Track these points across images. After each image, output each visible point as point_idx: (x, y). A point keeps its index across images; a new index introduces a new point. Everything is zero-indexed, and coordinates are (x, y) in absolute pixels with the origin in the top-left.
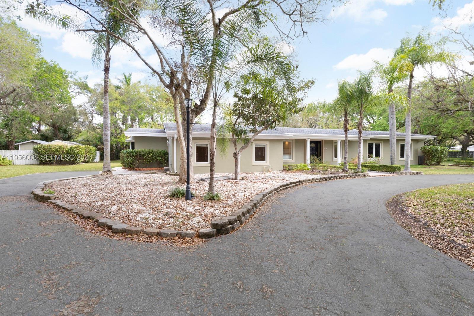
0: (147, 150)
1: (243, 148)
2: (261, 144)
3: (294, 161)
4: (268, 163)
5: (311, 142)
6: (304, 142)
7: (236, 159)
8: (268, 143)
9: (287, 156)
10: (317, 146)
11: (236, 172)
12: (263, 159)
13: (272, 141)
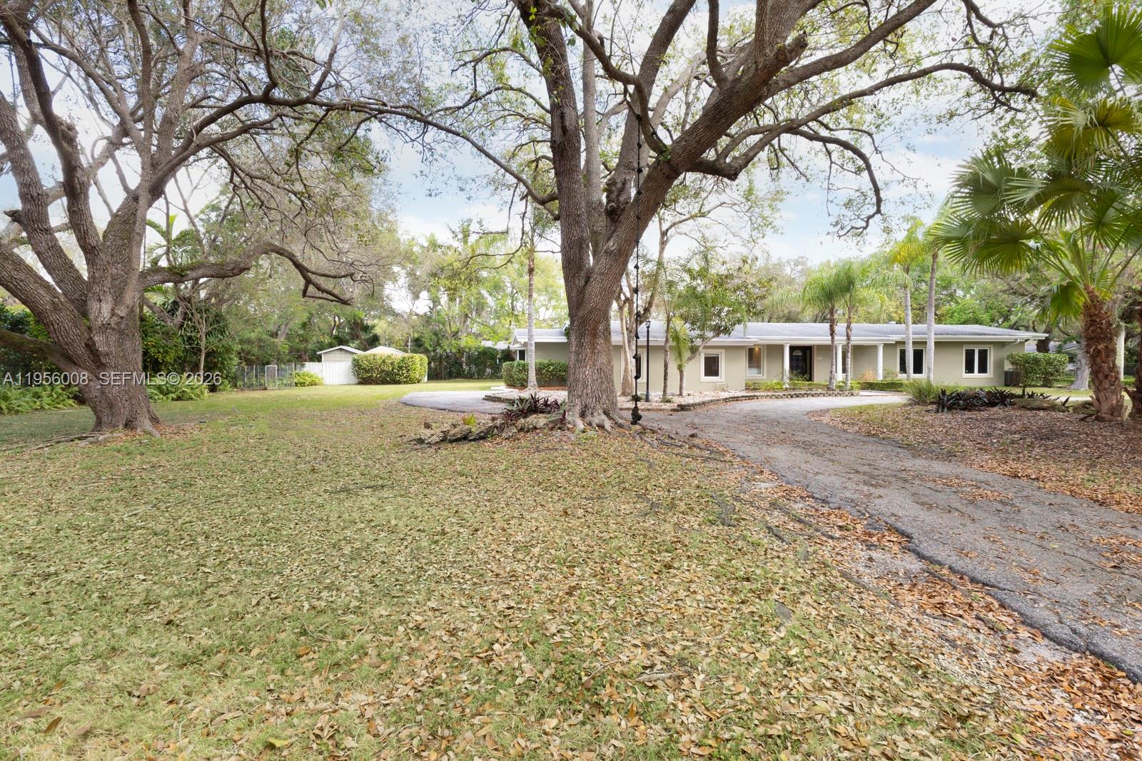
0: (546, 362)
1: (690, 359)
2: (712, 352)
3: (765, 377)
4: (723, 380)
5: (792, 349)
6: (781, 347)
7: (681, 372)
8: (723, 351)
9: (754, 371)
10: (805, 354)
11: (681, 388)
12: (716, 373)
13: (728, 348)
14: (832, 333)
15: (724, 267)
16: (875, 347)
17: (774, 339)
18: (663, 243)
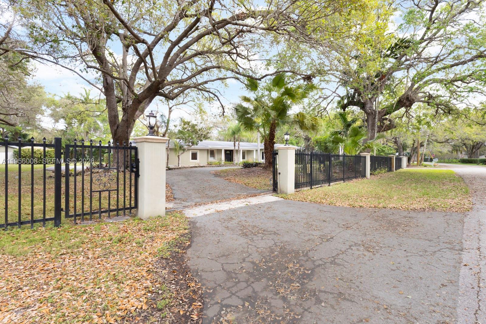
1: (182, 153)
2: (194, 151)
3: (216, 160)
4: (199, 161)
5: (226, 151)
6: (221, 150)
7: (179, 158)
8: (199, 151)
9: (212, 158)
10: (230, 152)
11: (179, 163)
12: (196, 159)
13: (201, 150)
14: (235, 146)
15: (196, 121)
16: (253, 151)
17: (219, 147)
18: (170, 112)
